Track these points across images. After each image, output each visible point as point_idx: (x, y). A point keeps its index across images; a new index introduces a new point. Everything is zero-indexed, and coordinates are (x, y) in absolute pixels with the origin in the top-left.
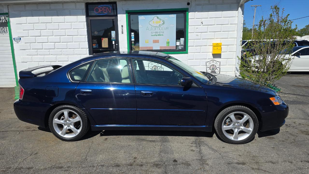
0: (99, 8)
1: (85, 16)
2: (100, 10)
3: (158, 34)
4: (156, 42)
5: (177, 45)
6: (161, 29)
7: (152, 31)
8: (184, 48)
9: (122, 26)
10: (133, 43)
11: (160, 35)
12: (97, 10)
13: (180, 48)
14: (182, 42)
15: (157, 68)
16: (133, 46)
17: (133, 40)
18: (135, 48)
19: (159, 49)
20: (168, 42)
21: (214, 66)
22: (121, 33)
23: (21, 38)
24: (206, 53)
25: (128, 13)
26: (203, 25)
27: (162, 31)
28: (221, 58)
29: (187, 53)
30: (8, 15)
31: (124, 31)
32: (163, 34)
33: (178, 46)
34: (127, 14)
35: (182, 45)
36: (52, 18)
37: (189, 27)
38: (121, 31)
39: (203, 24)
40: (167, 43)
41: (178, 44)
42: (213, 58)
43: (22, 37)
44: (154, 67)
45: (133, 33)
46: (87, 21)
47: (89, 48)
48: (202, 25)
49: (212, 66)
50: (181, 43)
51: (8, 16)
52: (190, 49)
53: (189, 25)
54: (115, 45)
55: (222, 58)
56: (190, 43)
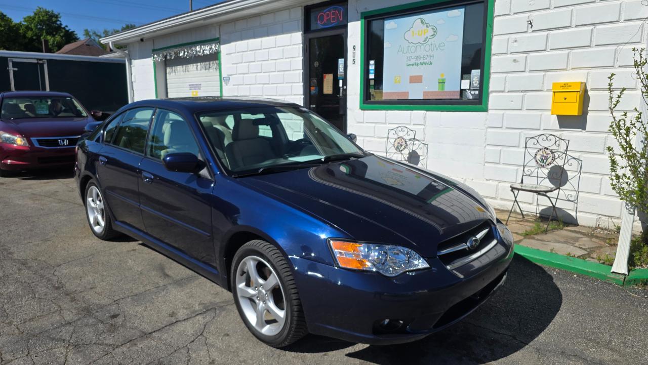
0: (325, 14)
1: (301, 33)
2: (326, 18)
3: (422, 61)
4: (416, 79)
5: (462, 88)
6: (427, 48)
7: (408, 55)
8: (478, 98)
9: (354, 48)
10: (372, 83)
11: (425, 63)
12: (322, 19)
13: (470, 95)
14: (474, 79)
15: (404, 143)
16: (372, 91)
17: (372, 76)
18: (375, 95)
19: (420, 97)
20: (443, 80)
21: (548, 152)
22: (352, 62)
23: (230, 77)
24: (539, 113)
25: (365, 18)
26: (533, 31)
27: (430, 53)
28: (584, 128)
29: (486, 110)
30: (218, 41)
31: (356, 58)
32: (432, 60)
33: (465, 90)
34: (363, 20)
35: (476, 87)
36: (261, 42)
37: (495, 39)
38: (352, 58)
39: (534, 28)
40: (439, 83)
41: (465, 84)
42: (558, 128)
43: (230, 75)
44: (398, 140)
45: (372, 62)
46: (304, 42)
47: (305, 93)
48: (530, 30)
49: (541, 152)
50: (474, 82)
51: (220, 44)
52: (493, 100)
53: (494, 34)
54: (343, 89)
55: (587, 129)
56: (495, 82)
